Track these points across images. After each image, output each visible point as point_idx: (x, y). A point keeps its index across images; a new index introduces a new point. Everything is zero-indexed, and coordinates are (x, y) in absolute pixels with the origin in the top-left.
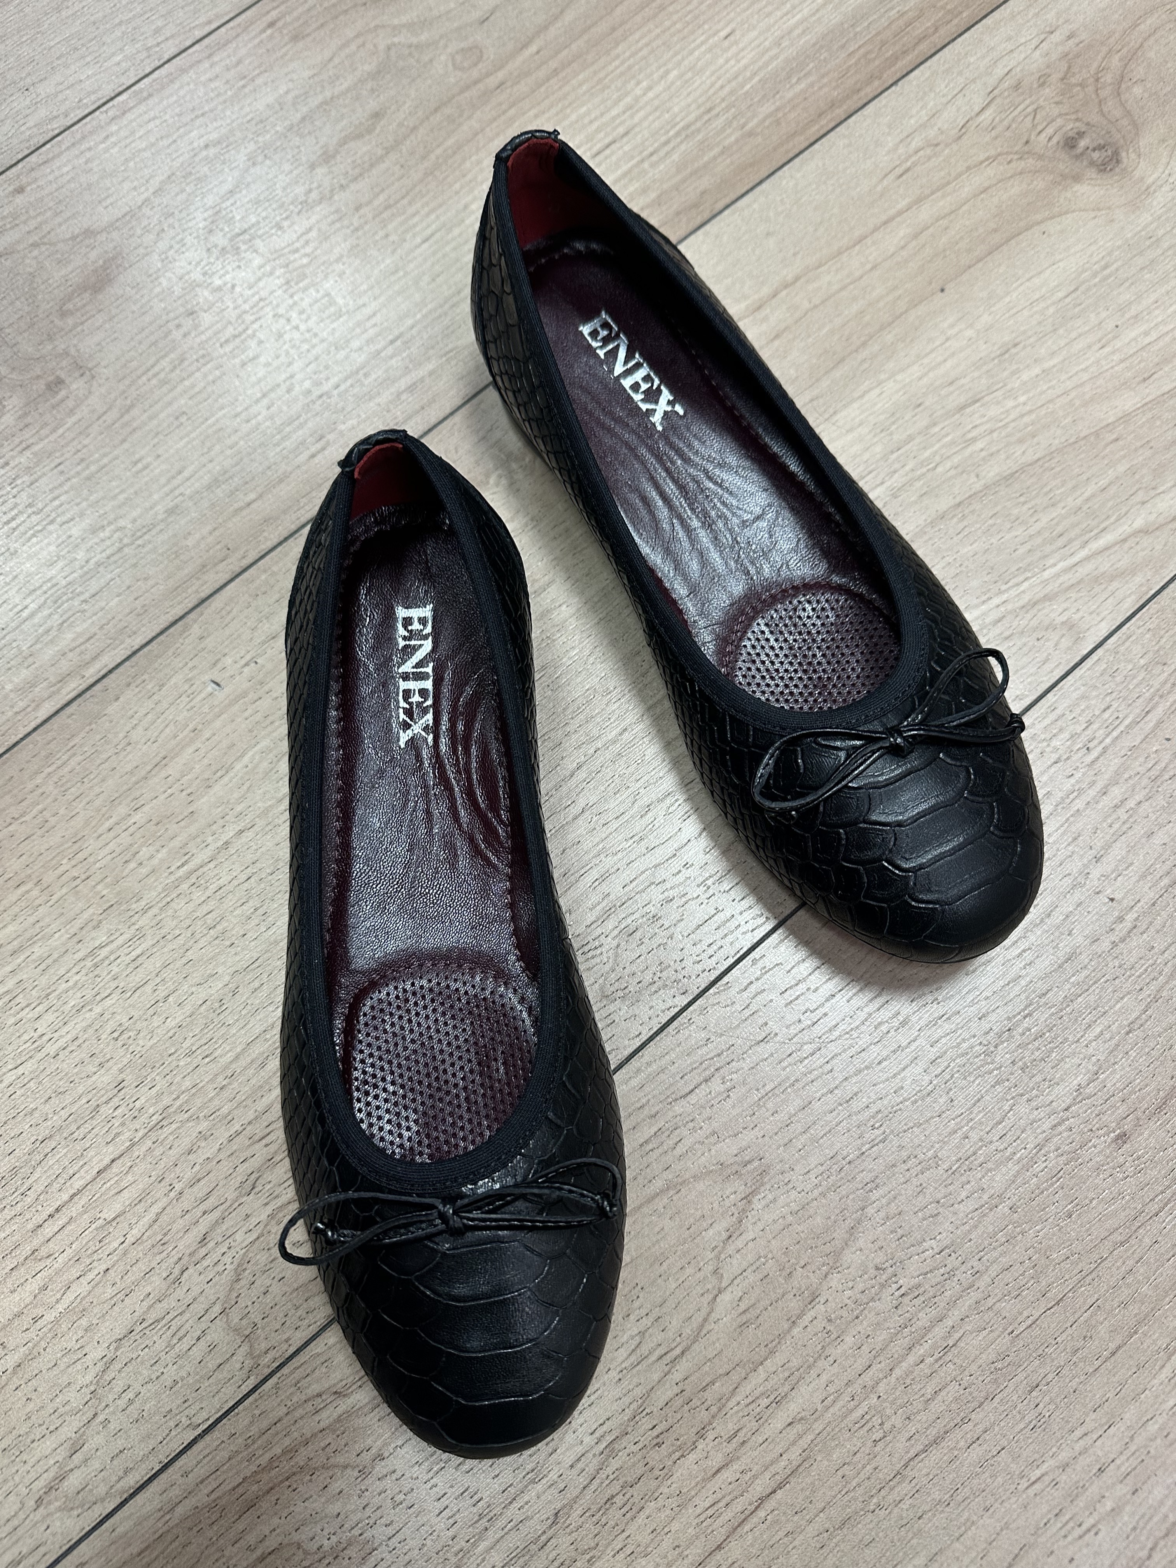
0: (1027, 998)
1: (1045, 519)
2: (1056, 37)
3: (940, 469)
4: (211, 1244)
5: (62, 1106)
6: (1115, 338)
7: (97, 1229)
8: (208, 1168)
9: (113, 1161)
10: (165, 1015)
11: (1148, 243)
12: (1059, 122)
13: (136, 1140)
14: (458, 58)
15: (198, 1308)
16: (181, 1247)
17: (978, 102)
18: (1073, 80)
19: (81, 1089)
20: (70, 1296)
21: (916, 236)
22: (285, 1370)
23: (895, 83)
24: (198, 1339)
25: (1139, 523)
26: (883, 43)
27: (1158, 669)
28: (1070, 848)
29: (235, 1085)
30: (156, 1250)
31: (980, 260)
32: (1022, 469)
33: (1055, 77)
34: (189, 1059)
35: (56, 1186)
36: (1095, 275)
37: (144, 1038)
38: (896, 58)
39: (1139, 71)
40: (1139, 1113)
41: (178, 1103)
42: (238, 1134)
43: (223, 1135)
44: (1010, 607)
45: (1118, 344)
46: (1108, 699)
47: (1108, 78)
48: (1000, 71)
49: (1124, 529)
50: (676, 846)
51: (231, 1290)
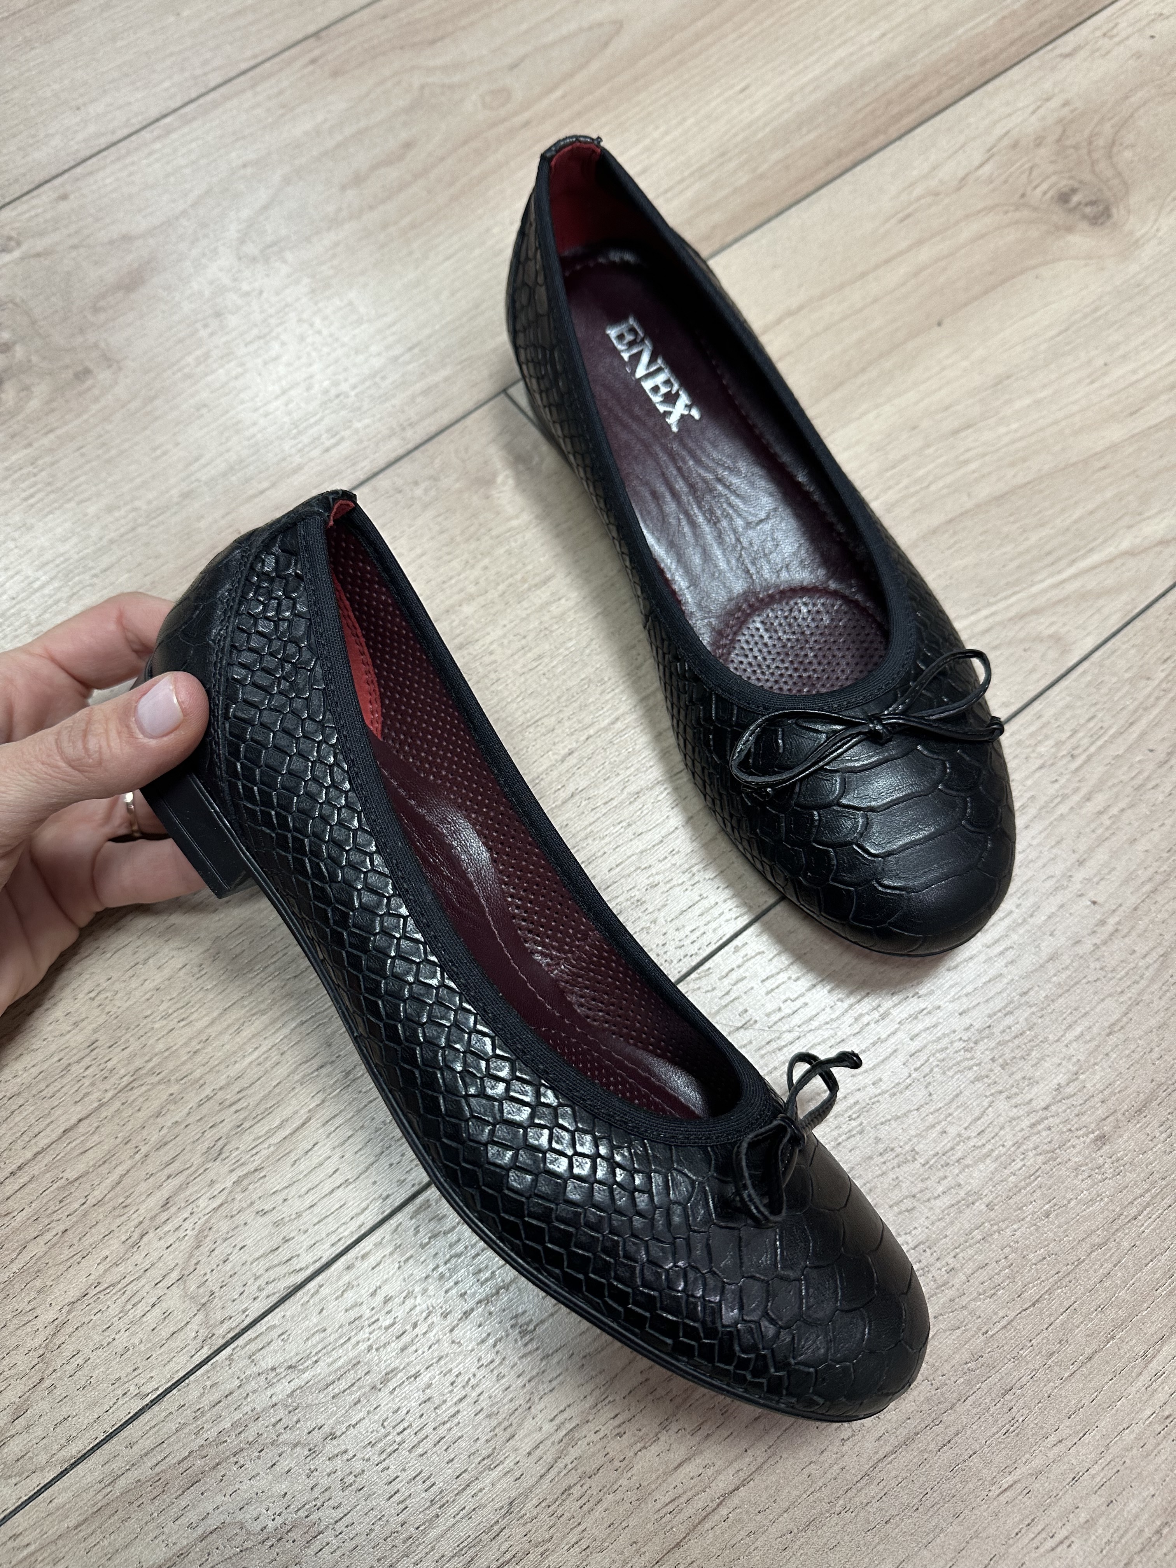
0: (1009, 995)
1: (1034, 538)
2: (1053, 104)
3: (933, 488)
4: (173, 1210)
5: (32, 1063)
6: (1105, 374)
7: (58, 1189)
8: (176, 1131)
9: (80, 1121)
10: (143, 977)
11: (1136, 290)
12: (1054, 179)
13: (105, 1100)
14: (488, 99)
15: (155, 1274)
16: (142, 1210)
17: (977, 157)
18: (1068, 142)
19: (53, 1047)
20: (26, 1256)
21: (916, 274)
22: (241, 1341)
23: (900, 138)
24: (153, 1305)
25: (1125, 545)
26: (889, 103)
27: (1143, 683)
28: (1054, 851)
29: (210, 1049)
30: (117, 1213)
31: (975, 298)
32: (1012, 491)
33: (1051, 138)
34: (164, 1022)
35: (20, 1143)
36: (1085, 316)
37: (122, 999)
38: (900, 116)
39: (1129, 138)
40: (1119, 1115)
41: (151, 1065)
42: (209, 1098)
43: (193, 1099)
44: (998, 618)
45: (1107, 380)
46: (1093, 709)
47: (1100, 142)
48: (998, 131)
49: (1111, 550)
50: (663, 833)
51: (191, 1256)
